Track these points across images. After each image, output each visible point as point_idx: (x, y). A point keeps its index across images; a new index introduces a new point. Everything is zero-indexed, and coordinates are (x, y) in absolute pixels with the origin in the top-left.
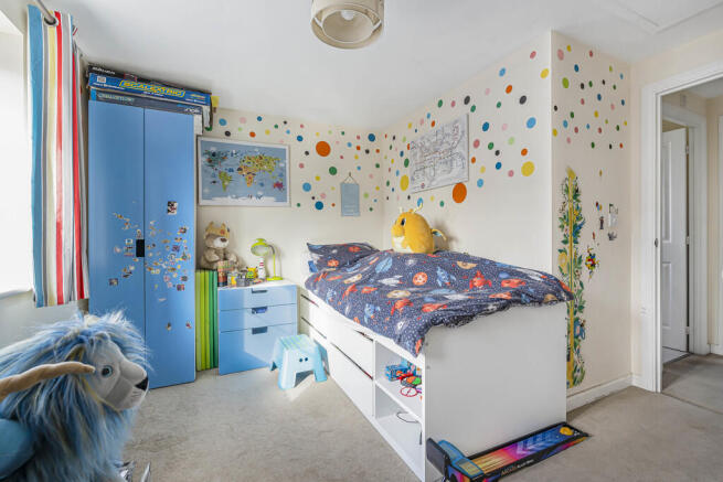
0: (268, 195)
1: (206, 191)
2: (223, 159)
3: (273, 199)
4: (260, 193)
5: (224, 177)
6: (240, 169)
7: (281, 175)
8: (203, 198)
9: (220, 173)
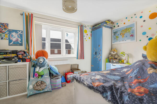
0: (128, 39)
1: (113, 41)
2: (117, 33)
3: (130, 40)
4: (126, 39)
5: (117, 37)
6: (121, 34)
7: (133, 32)
8: (113, 43)
9: (116, 36)
